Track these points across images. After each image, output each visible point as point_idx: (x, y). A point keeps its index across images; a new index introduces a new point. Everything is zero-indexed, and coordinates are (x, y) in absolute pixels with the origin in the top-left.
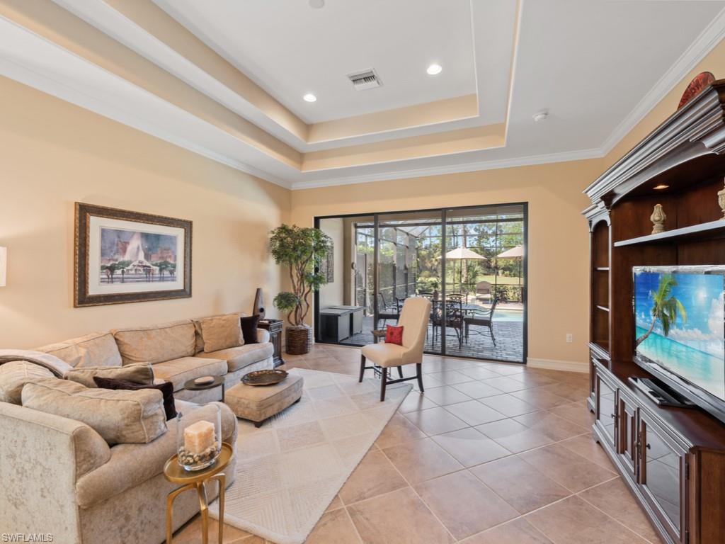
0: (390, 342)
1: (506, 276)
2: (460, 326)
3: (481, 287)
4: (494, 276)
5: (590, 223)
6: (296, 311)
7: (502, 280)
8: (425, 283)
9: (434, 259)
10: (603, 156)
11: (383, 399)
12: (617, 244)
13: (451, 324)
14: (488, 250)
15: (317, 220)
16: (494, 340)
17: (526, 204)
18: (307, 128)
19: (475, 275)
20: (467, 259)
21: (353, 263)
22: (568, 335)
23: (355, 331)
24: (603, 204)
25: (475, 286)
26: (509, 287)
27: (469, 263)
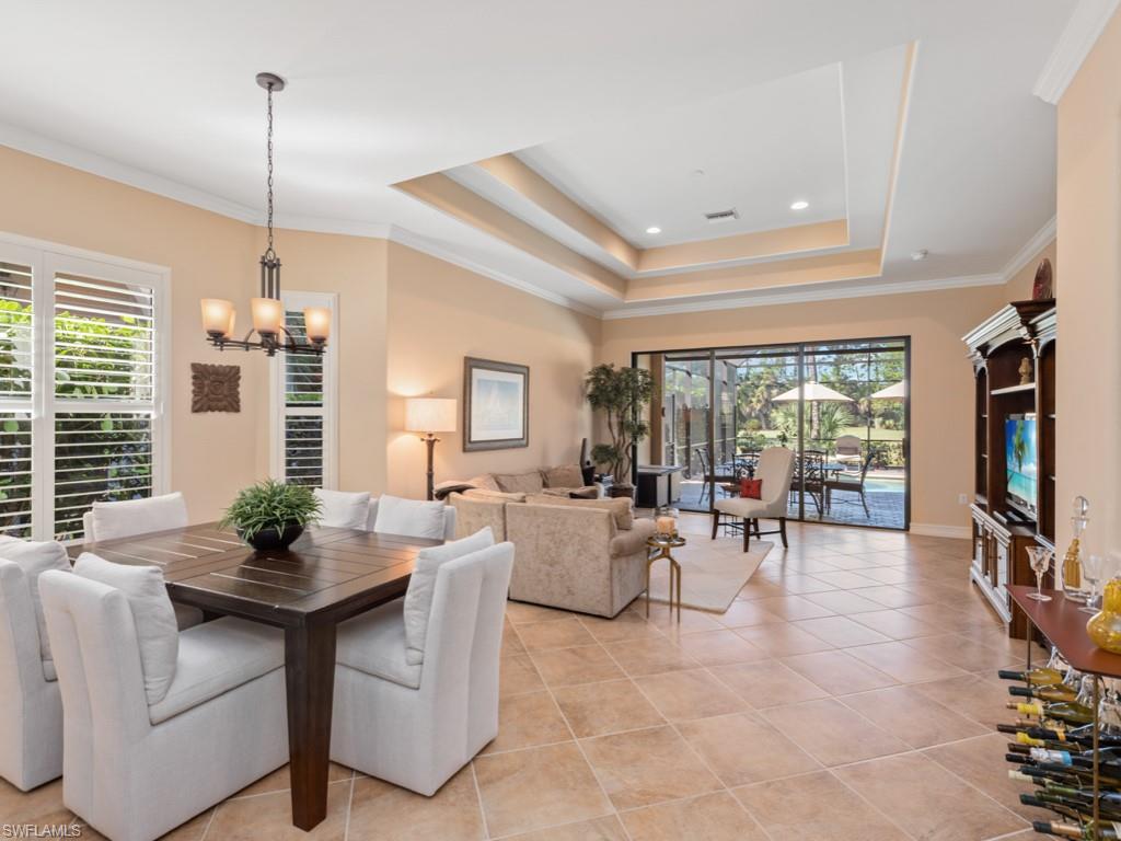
0: (746, 496)
1: (888, 428)
2: (819, 490)
3: (844, 444)
4: (866, 428)
5: (975, 367)
6: (616, 468)
7: (879, 433)
8: (752, 439)
9: (754, 400)
10: (1004, 282)
11: (746, 550)
12: (994, 392)
13: (810, 488)
14: (854, 383)
15: (634, 355)
16: (867, 512)
17: (907, 339)
18: (638, 252)
19: (833, 427)
20: (819, 402)
21: (663, 409)
22: (961, 495)
23: (674, 499)
24: (979, 354)
25: (835, 442)
26: (891, 444)
27: (824, 408)
